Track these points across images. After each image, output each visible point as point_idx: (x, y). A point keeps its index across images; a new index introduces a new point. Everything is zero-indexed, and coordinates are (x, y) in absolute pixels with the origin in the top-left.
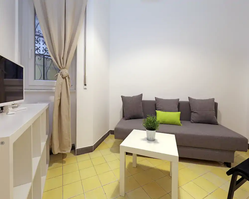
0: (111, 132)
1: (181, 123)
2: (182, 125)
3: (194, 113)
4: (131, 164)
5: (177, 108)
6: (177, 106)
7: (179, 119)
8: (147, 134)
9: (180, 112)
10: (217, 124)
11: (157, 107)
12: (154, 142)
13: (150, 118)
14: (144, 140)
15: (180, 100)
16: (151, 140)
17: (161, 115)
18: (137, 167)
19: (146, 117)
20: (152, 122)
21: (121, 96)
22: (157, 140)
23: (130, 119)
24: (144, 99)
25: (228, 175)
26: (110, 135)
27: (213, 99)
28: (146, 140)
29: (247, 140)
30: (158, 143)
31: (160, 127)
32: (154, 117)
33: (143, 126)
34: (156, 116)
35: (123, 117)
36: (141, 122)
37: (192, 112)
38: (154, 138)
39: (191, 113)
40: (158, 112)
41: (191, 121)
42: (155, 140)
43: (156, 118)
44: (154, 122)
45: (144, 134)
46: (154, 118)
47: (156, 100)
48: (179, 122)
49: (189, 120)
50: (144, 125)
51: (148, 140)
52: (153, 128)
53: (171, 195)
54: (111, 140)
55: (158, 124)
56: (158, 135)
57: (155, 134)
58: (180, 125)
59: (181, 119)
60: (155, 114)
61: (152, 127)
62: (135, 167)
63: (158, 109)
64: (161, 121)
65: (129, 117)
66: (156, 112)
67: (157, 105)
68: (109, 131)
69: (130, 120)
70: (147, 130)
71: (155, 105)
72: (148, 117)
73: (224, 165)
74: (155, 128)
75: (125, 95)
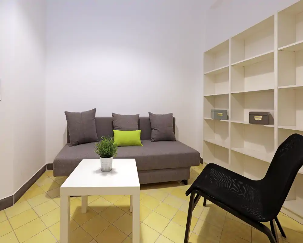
0: (49, 167)
1: (142, 143)
2: (142, 146)
3: (154, 130)
4: (79, 209)
5: (138, 125)
6: (137, 123)
7: (139, 138)
8: (102, 163)
9: (140, 131)
10: (176, 141)
11: (114, 125)
12: (111, 173)
13: (105, 141)
14: (97, 172)
15: (140, 116)
16: (107, 171)
17: (120, 136)
18: (88, 211)
19: (100, 140)
20: (108, 146)
21: (65, 112)
22: (115, 169)
23: (79, 144)
24: (97, 115)
25: (187, 195)
26: (47, 171)
27: (171, 114)
28: (100, 173)
29: (199, 154)
30: (115, 173)
31: (118, 151)
32: (110, 139)
33: (96, 153)
34: (113, 138)
35: (69, 141)
36: (93, 147)
37: (152, 129)
38: (110, 167)
39: (151, 131)
40: (115, 131)
41: (152, 140)
42: (111, 170)
43: (113, 141)
44: (110, 146)
45: (97, 163)
46: (111, 141)
47: (113, 117)
48: (140, 142)
49: (149, 138)
50: (97, 151)
51: (102, 171)
52: (110, 154)
53: (132, 237)
54: (48, 179)
55: (116, 148)
56: (116, 163)
57: (111, 162)
58: (140, 146)
59: (141, 139)
60: (112, 135)
61: (107, 154)
62: (86, 212)
63: (116, 128)
64: (119, 143)
65: (77, 141)
66: (113, 132)
67: (114, 122)
68: (46, 165)
69: (78, 146)
70: (101, 158)
71: (113, 122)
72: (103, 139)
73: (182, 183)
74: (111, 154)
75: (71, 111)
